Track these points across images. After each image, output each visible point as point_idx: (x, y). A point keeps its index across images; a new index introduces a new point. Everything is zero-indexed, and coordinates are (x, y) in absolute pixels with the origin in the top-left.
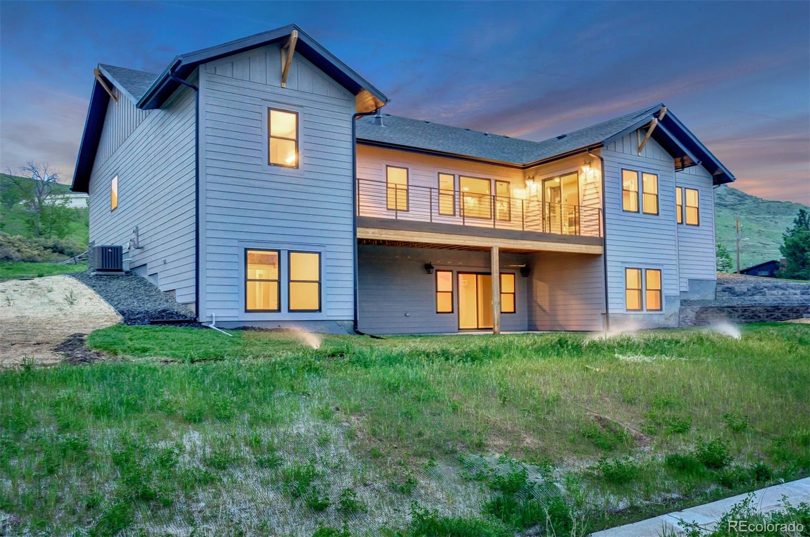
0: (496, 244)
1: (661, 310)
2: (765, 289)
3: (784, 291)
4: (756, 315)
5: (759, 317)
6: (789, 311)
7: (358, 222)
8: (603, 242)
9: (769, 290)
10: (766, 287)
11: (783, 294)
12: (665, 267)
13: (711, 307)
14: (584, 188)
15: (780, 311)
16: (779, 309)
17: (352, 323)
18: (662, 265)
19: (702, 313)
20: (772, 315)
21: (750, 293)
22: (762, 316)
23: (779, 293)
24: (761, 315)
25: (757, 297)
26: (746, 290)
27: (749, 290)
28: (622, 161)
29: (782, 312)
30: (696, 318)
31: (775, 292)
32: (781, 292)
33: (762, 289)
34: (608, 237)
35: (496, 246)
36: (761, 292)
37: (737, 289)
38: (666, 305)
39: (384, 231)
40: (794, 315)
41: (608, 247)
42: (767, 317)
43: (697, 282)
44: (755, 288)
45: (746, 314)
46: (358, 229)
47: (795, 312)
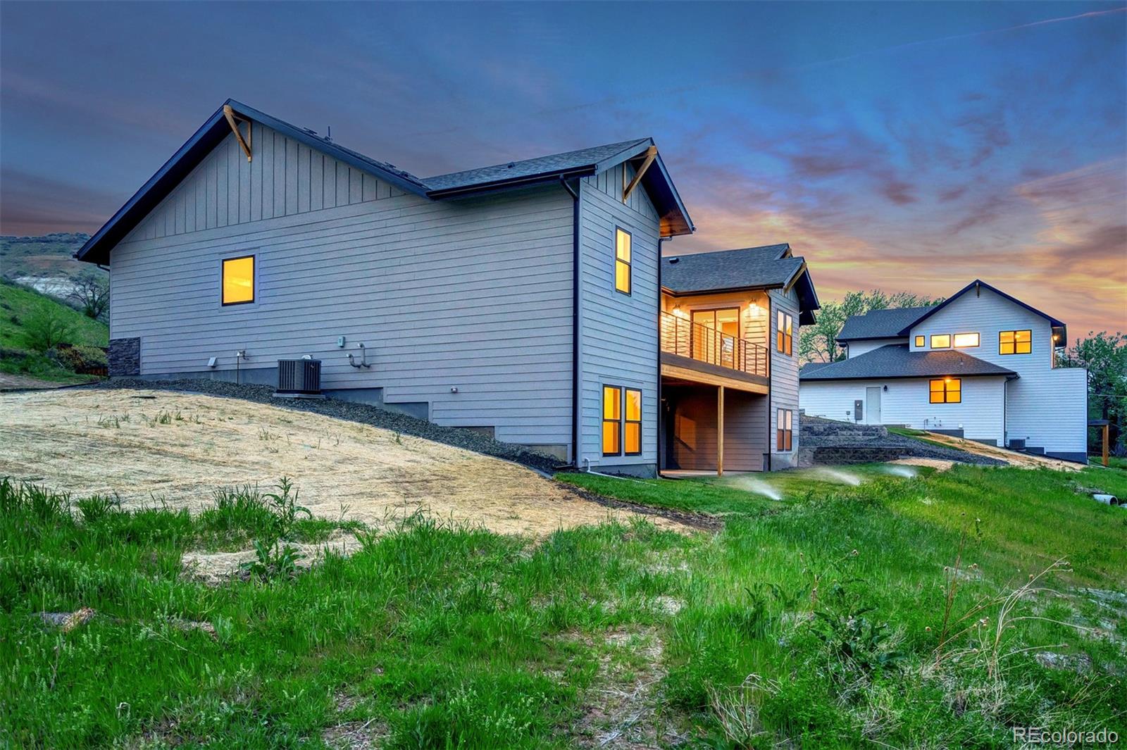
1: (791, 449)
2: (838, 430)
7: (660, 358)
8: (768, 382)
10: (838, 428)
11: (851, 435)
14: (746, 325)
18: (792, 406)
19: (820, 453)
23: (848, 434)
25: (831, 437)
26: (823, 430)
30: (814, 458)
31: (845, 433)
34: (772, 378)
35: (722, 385)
36: (834, 432)
38: (794, 445)
39: (676, 369)
44: (830, 428)
46: (663, 366)
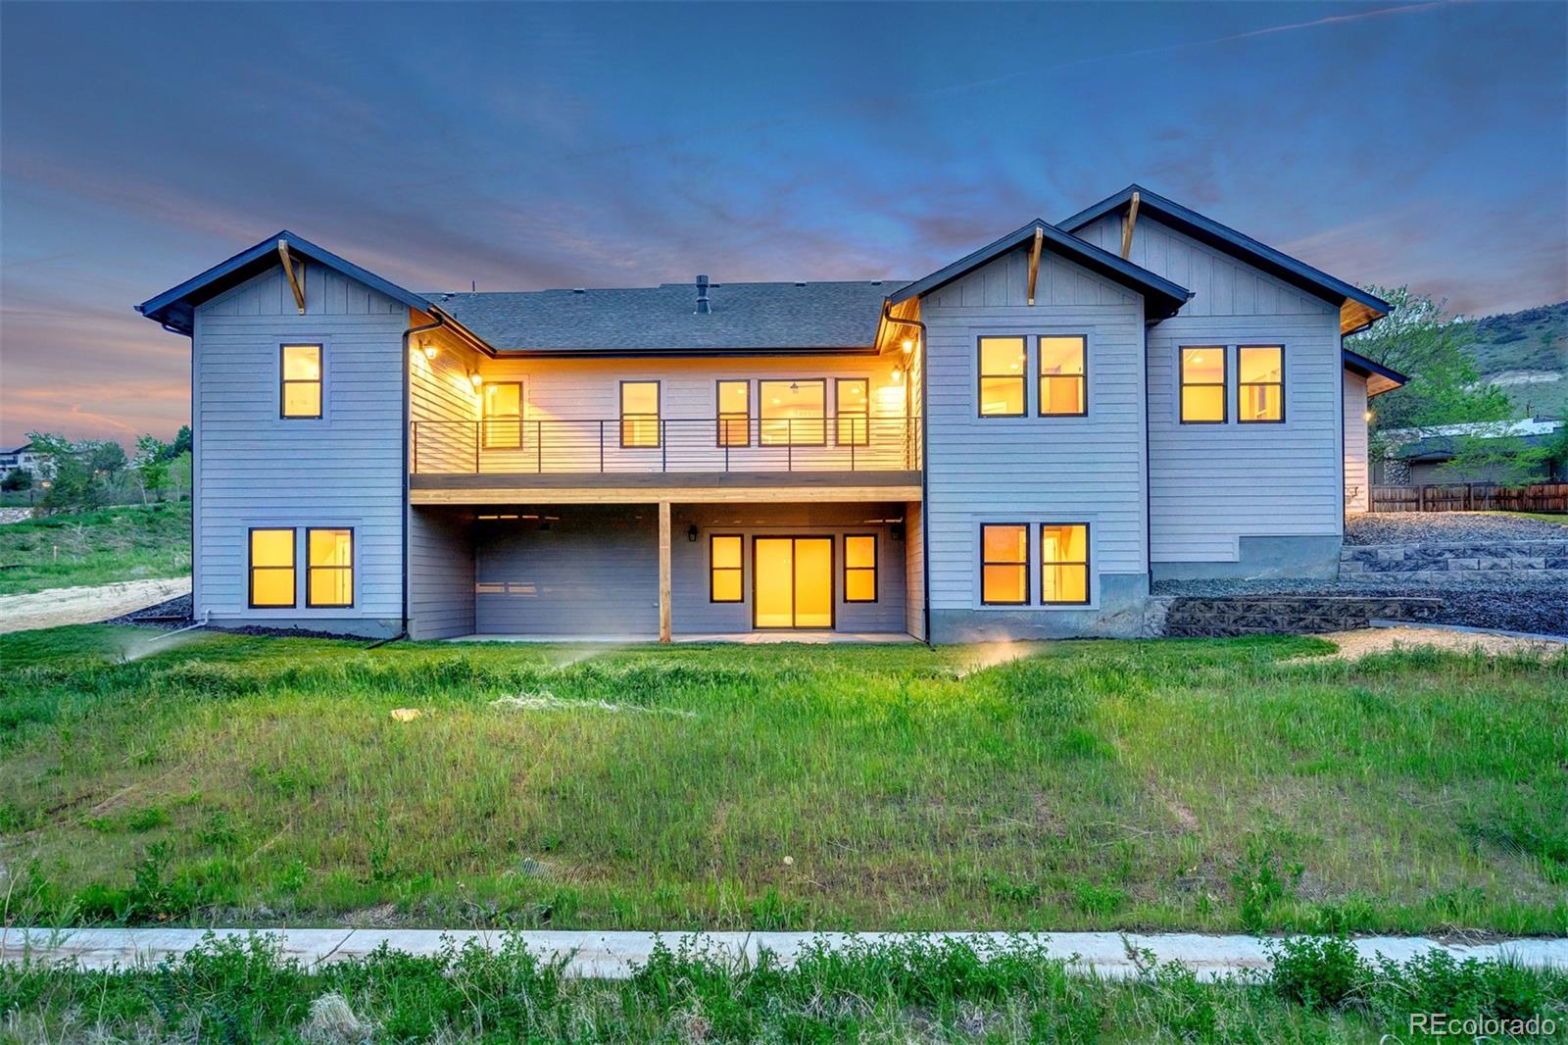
0: (665, 498)
1: (1088, 601)
2: (1447, 555)
3: (1496, 560)
4: (1268, 619)
5: (1275, 622)
6: (1340, 611)
8: (921, 479)
9: (1457, 556)
10: (1451, 551)
12: (1102, 517)
13: (1191, 599)
15: (1320, 611)
16: (1318, 607)
17: (401, 622)
18: (1095, 514)
20: (1301, 619)
21: (1410, 563)
22: (1279, 621)
23: (1483, 565)
24: (1277, 618)
26: (1400, 557)
27: (1408, 557)
28: (977, 322)
29: (1324, 614)
30: (1167, 620)
32: (1487, 561)
33: (1440, 555)
34: (931, 469)
35: (664, 502)
36: (1435, 562)
37: (1383, 554)
38: (1103, 592)
40: (1351, 621)
41: (931, 488)
42: (1291, 623)
43: (1277, 541)
45: (1250, 615)
46: (414, 492)
47: (1354, 615)
